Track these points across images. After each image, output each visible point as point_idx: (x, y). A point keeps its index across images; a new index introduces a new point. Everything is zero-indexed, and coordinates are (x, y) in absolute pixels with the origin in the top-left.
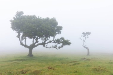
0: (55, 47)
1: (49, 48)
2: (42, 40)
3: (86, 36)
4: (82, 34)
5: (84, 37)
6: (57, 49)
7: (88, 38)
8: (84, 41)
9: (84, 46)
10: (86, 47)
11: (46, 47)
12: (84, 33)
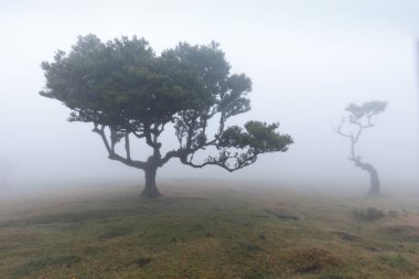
0: (222, 162)
1: (200, 167)
2: (180, 140)
3: (364, 120)
4: (347, 109)
5: (355, 122)
6: (231, 171)
7: (371, 125)
8: (354, 140)
9: (353, 159)
10: (363, 161)
11: (190, 164)
12: (352, 108)
